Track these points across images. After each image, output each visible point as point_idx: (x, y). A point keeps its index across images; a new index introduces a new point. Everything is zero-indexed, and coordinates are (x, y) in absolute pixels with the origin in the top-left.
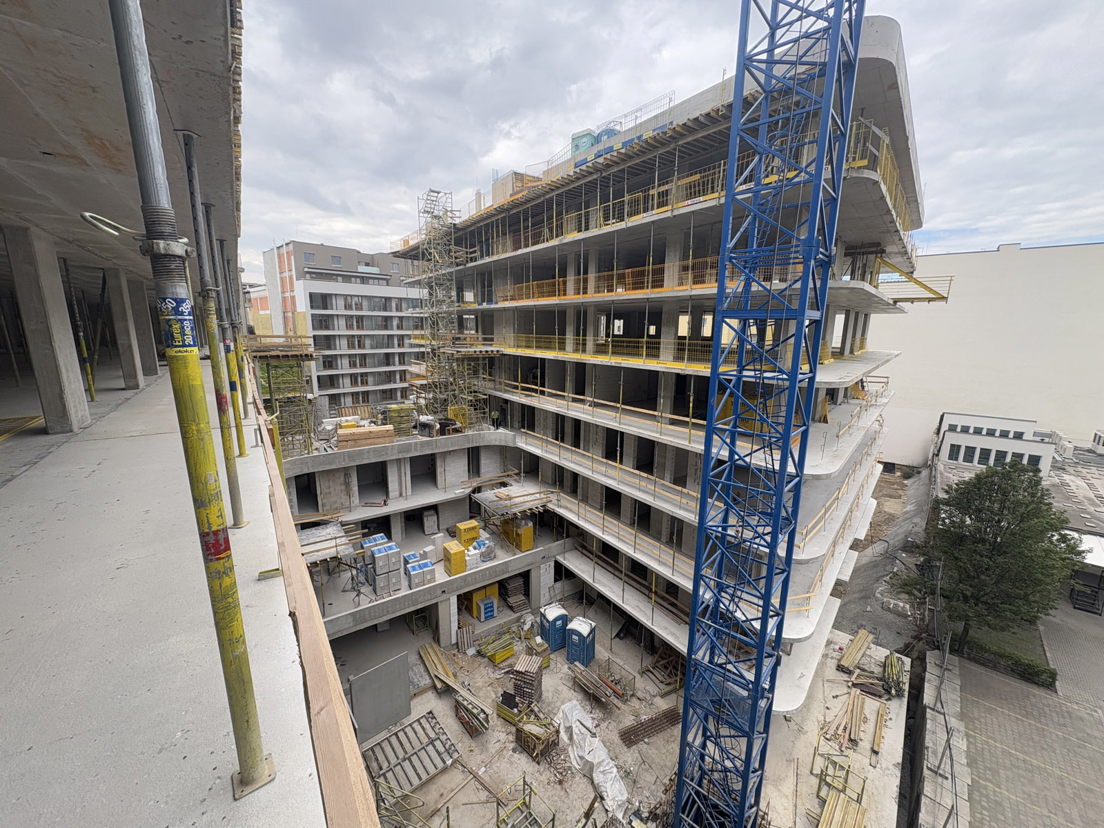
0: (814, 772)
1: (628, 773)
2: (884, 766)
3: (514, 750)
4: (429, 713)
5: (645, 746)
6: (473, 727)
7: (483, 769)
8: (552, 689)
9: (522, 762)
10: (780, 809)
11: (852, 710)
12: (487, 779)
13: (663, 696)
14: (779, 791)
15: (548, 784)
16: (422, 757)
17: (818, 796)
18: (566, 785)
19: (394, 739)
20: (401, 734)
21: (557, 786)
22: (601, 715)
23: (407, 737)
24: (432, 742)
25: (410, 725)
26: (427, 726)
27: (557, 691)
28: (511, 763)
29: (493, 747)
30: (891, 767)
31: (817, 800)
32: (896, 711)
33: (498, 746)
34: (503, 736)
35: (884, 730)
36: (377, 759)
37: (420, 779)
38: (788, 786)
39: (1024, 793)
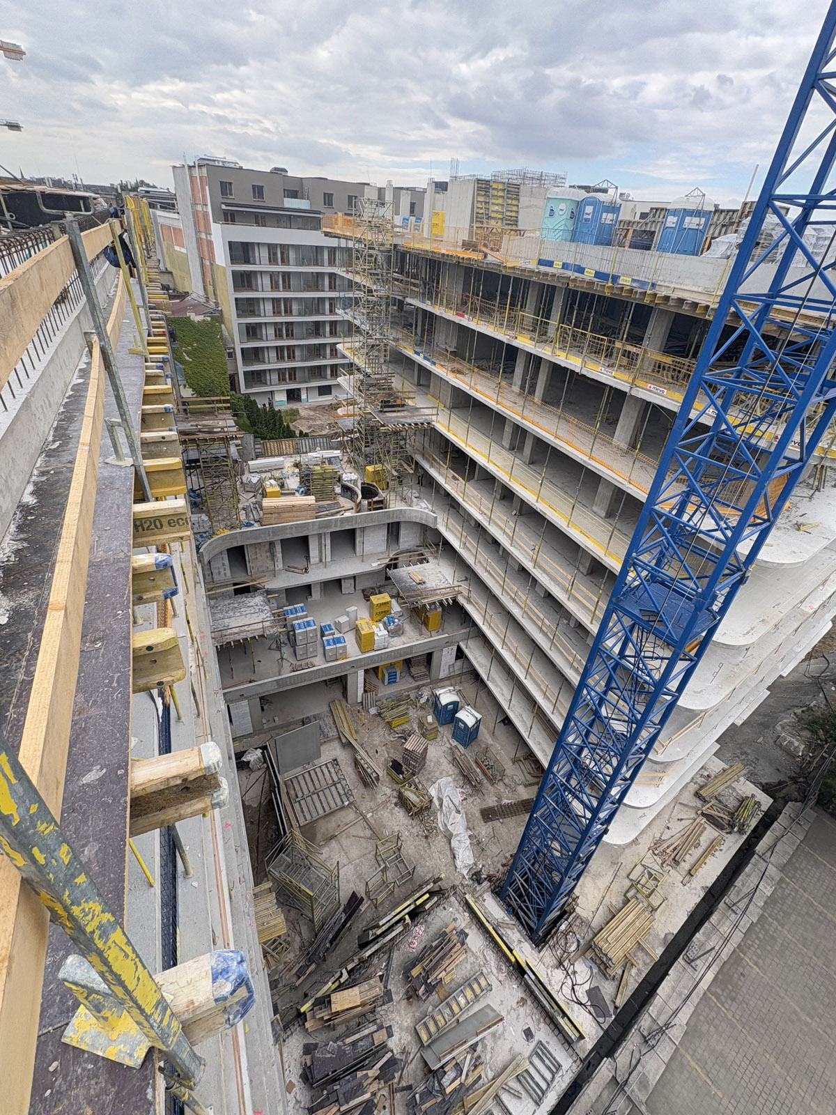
0: (631, 877)
1: (479, 843)
2: (693, 886)
3: (396, 805)
4: (334, 760)
5: (499, 824)
6: (367, 781)
7: (370, 814)
8: (434, 760)
9: (400, 814)
10: (590, 897)
11: (689, 836)
12: (372, 821)
13: (526, 786)
14: (595, 883)
15: (417, 836)
16: (326, 794)
17: (625, 895)
18: (430, 840)
19: (307, 775)
20: (312, 772)
21: (424, 839)
22: (470, 791)
23: (317, 776)
24: (335, 784)
25: (320, 767)
26: (332, 770)
27: (438, 763)
28: (392, 814)
29: (380, 798)
30: (699, 888)
31: (623, 898)
32: (731, 844)
33: (384, 798)
34: (388, 791)
35: (710, 857)
36: (294, 789)
37: (325, 812)
38: (603, 882)
39: (802, 935)
